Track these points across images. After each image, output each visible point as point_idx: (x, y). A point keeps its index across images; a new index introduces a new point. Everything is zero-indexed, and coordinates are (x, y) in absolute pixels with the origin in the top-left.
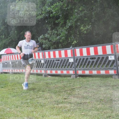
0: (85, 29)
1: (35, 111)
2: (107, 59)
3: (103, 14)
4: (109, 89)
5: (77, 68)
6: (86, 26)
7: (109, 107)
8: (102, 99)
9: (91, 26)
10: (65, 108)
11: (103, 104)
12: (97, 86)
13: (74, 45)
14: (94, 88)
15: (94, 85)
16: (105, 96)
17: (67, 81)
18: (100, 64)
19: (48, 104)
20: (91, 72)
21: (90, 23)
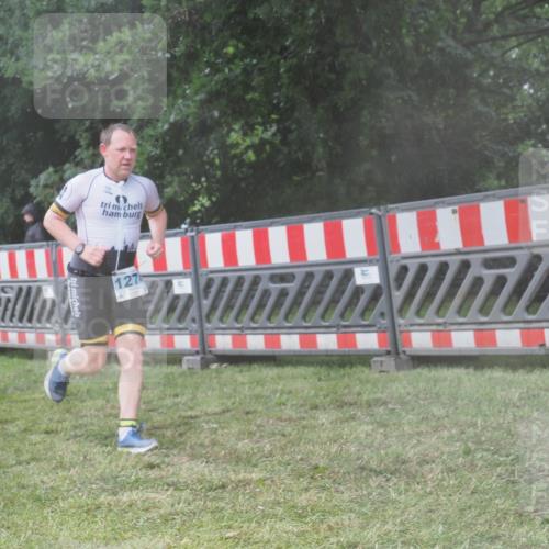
0: (248, 141)
1: (8, 528)
2: (349, 280)
3: (333, 76)
4: (353, 418)
5: (209, 321)
6: (257, 127)
7: (351, 501)
8: (321, 465)
9: (278, 130)
10: (147, 510)
11: (324, 488)
12: (302, 406)
13: (199, 215)
14: (284, 417)
15: (287, 400)
16: (334, 448)
17: (162, 381)
18: (315, 303)
19: (68, 491)
20: (272, 341)
21: (274, 117)
